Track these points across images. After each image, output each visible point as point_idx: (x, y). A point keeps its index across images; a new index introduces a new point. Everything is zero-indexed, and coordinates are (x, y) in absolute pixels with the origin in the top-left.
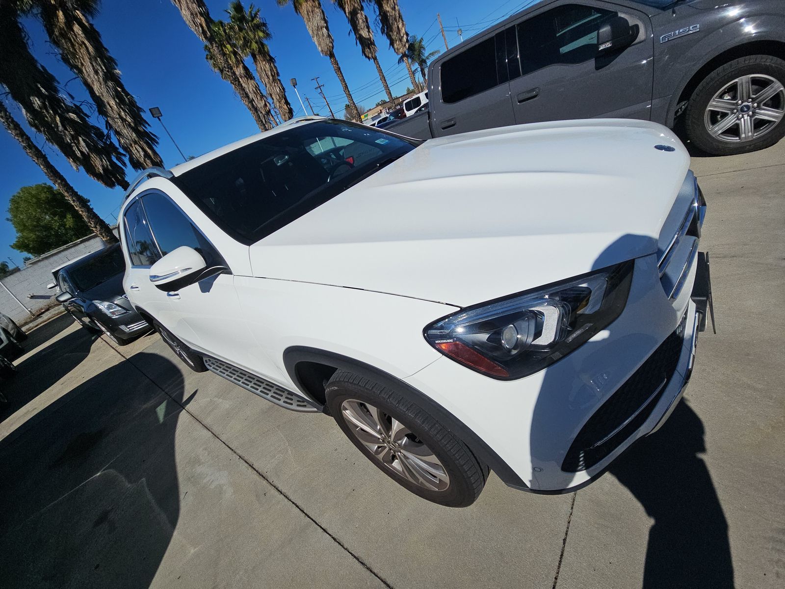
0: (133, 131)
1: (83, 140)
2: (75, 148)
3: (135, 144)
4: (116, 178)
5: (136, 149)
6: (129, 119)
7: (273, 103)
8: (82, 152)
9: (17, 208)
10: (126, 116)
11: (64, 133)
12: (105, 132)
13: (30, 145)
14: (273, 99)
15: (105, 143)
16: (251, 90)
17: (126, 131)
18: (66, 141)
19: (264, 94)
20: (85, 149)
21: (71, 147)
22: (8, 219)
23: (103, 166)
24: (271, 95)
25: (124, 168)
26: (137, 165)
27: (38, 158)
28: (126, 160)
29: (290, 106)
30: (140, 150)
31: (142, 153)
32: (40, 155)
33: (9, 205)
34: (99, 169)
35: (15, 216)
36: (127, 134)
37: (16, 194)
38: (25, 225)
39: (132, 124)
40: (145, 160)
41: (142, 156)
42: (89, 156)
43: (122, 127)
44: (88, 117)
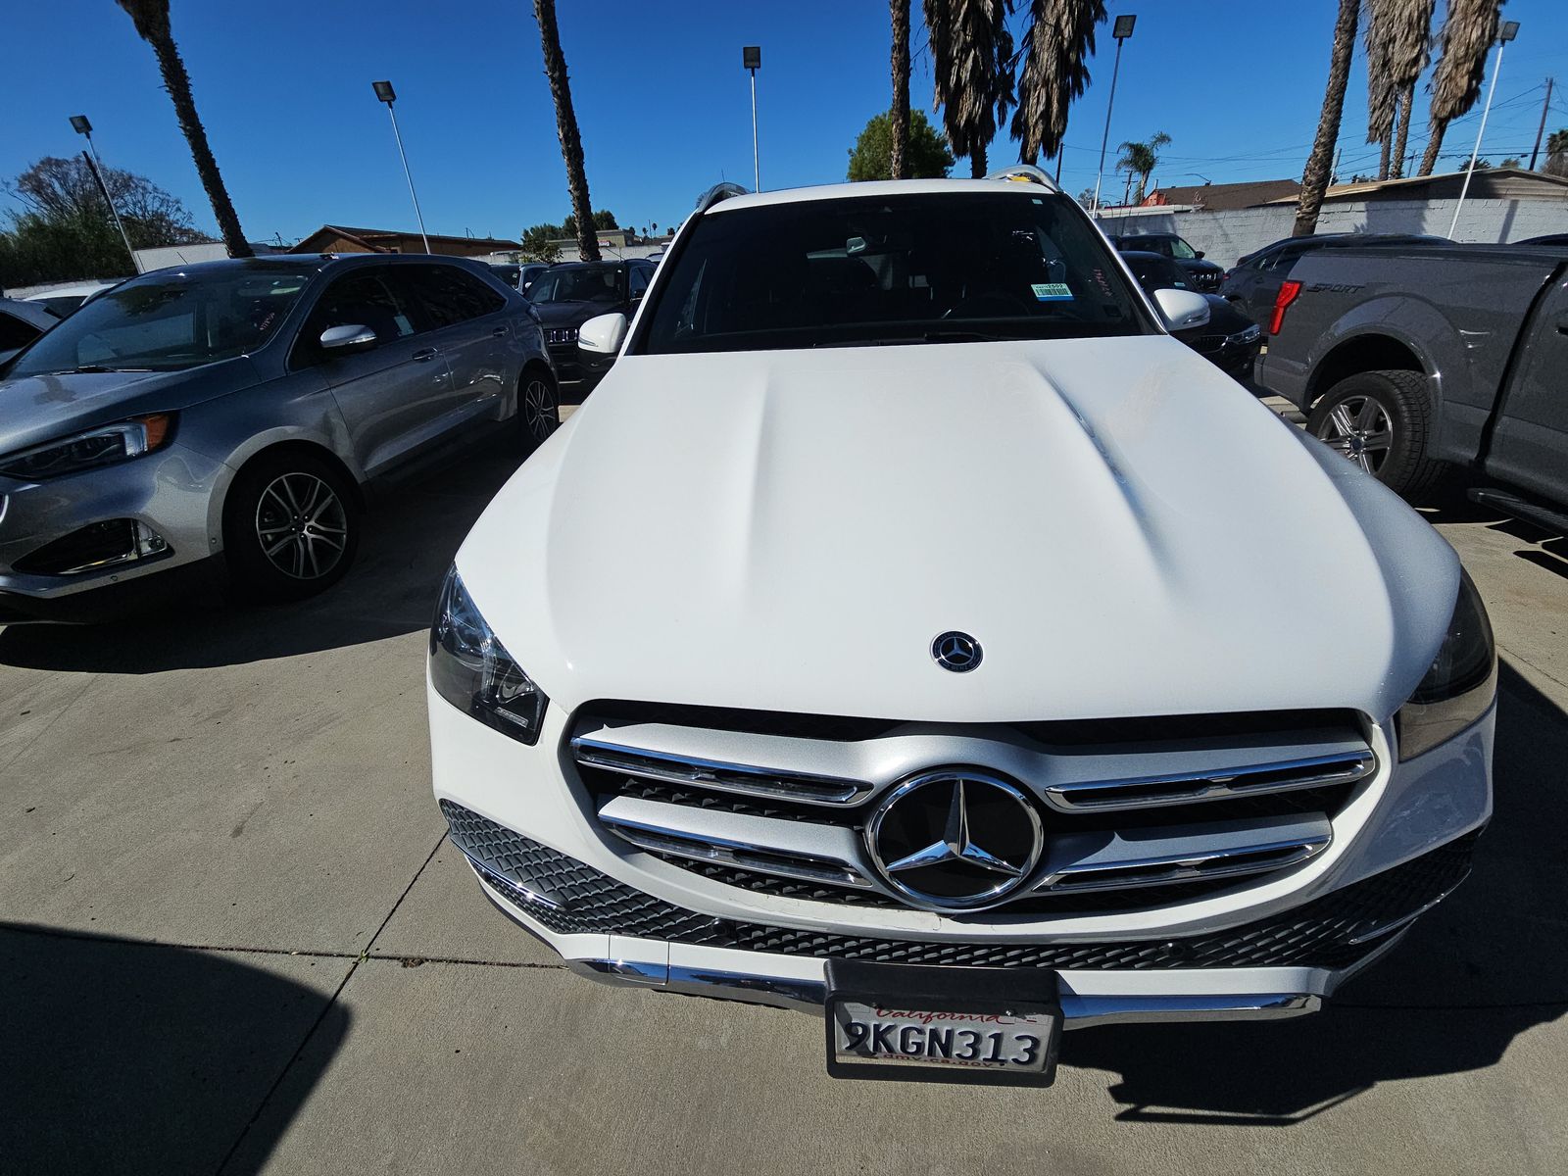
0: (1057, 58)
1: (975, 58)
2: (954, 70)
3: (1042, 86)
4: (974, 143)
5: (1038, 97)
6: (1067, 33)
7: (1440, 61)
8: (959, 78)
9: (869, 138)
10: (1067, 24)
11: (958, 36)
12: (1017, 48)
13: (903, 48)
14: (1445, 53)
15: (1003, 71)
16: (1406, 13)
17: (1046, 57)
18: (950, 52)
19: (1434, 32)
20: (966, 75)
21: (952, 64)
22: (850, 152)
23: (970, 114)
24: (1448, 41)
25: (997, 127)
26: (1020, 128)
27: (899, 70)
28: (1011, 112)
29: (1478, 83)
30: (1043, 100)
31: (1041, 108)
32: (904, 68)
33: (863, 129)
34: (962, 117)
35: (860, 151)
36: (1045, 61)
37: (880, 115)
38: (860, 170)
39: (1065, 43)
40: (1036, 122)
41: (1039, 112)
42: (964, 89)
43: (1046, 46)
44: (1012, 11)
